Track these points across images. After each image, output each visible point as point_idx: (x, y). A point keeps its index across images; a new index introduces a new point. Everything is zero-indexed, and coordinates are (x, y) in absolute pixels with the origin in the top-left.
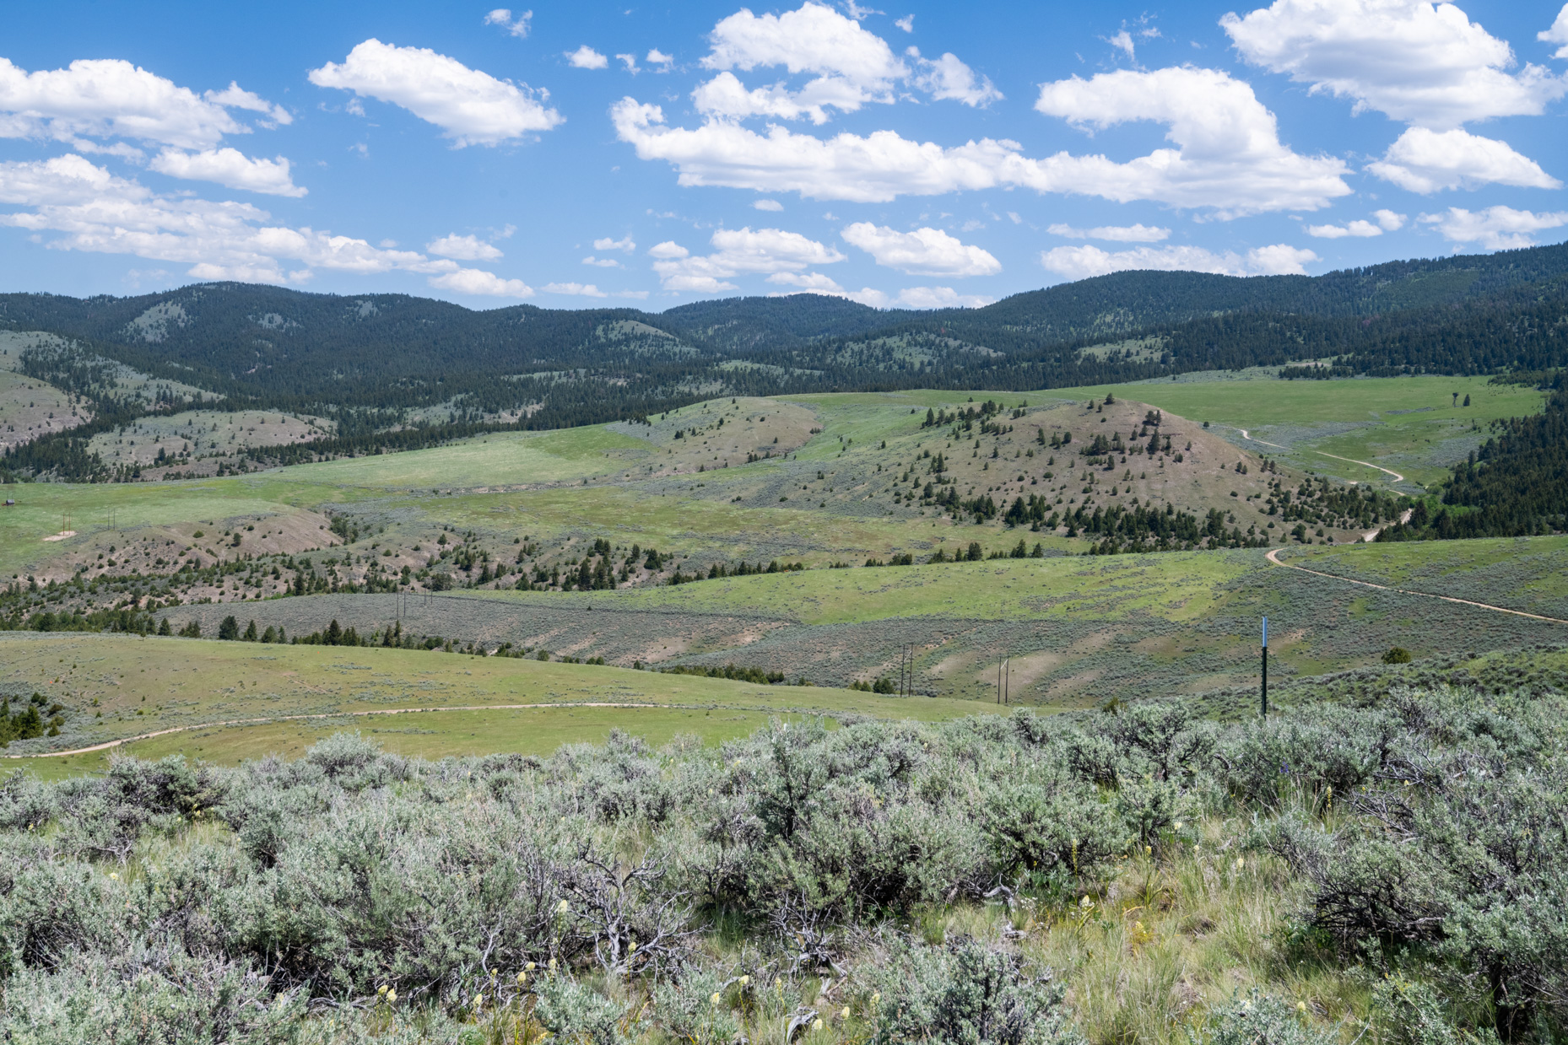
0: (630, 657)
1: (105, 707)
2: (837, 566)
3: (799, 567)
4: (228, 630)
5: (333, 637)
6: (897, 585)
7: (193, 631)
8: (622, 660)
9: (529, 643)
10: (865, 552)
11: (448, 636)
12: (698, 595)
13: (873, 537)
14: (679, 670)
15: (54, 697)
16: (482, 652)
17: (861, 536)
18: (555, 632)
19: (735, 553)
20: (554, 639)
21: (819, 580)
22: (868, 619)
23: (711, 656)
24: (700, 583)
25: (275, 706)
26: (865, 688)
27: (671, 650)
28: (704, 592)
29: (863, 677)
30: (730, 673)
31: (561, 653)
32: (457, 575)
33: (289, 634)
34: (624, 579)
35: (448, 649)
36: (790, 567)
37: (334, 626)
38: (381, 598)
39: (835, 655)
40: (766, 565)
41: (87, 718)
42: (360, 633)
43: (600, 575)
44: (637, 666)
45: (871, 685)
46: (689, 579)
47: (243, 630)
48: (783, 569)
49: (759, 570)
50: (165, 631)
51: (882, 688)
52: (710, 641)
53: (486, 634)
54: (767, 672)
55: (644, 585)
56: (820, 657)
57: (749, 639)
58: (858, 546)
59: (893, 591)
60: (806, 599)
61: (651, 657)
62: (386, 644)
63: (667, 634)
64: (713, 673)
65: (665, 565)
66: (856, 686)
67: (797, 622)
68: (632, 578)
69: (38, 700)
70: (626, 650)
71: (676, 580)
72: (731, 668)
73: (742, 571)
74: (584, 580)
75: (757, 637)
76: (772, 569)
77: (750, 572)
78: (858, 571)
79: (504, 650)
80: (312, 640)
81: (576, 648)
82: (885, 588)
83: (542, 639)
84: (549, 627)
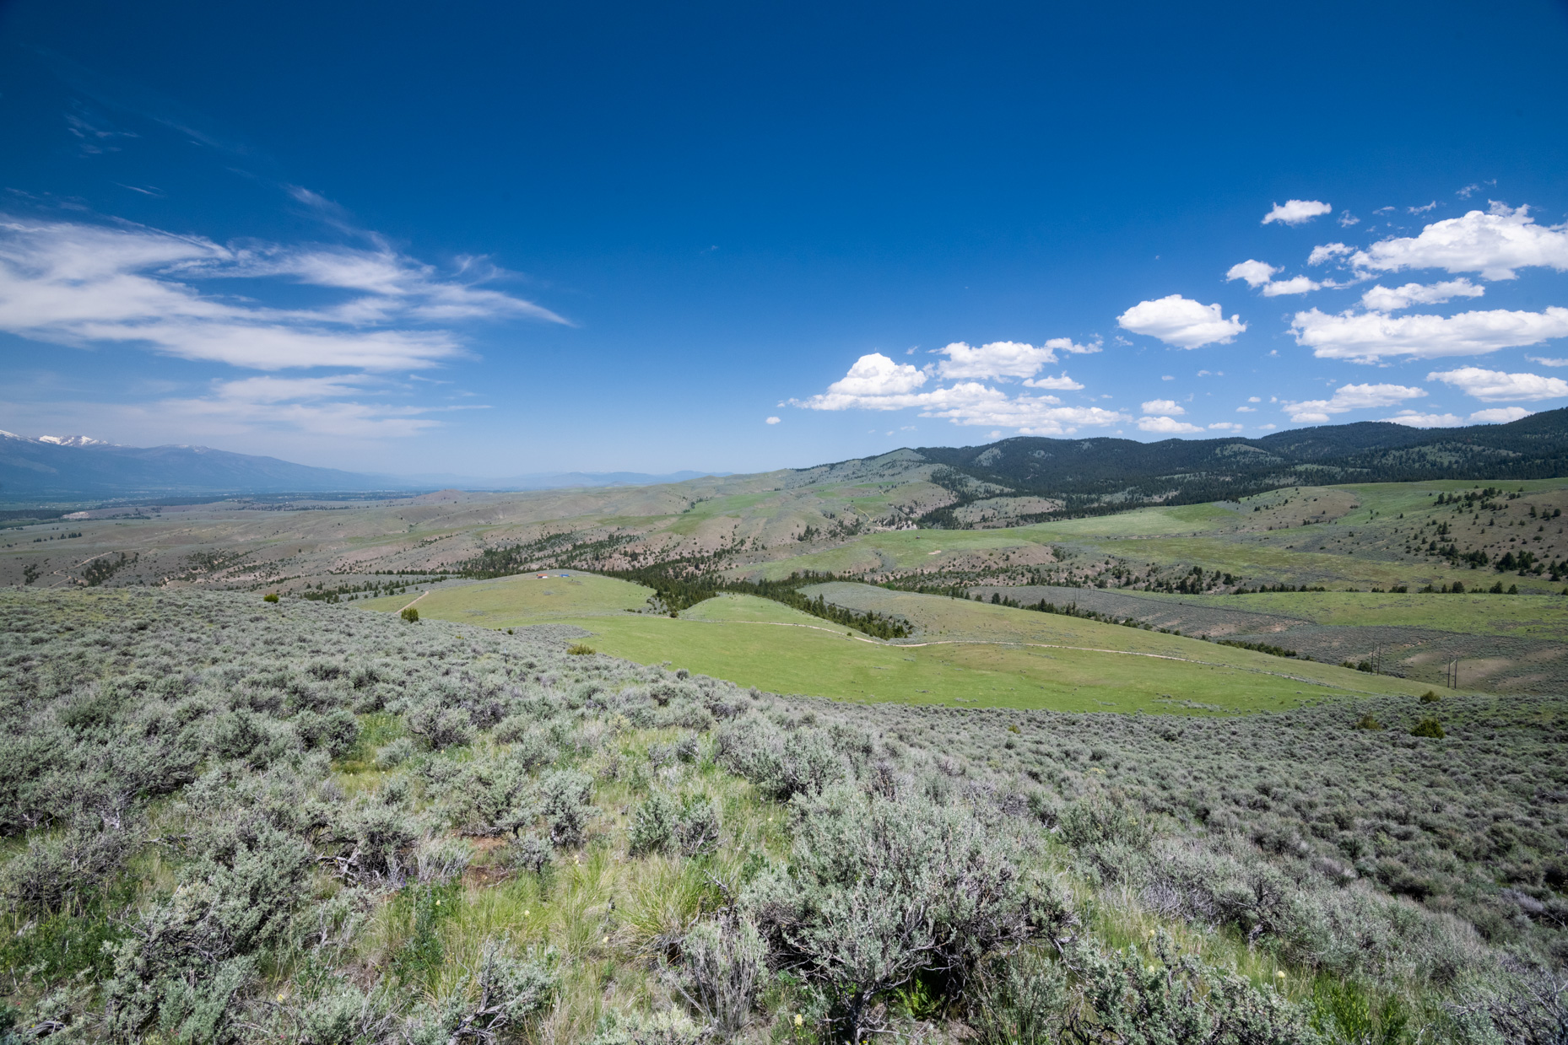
0: (1200, 633)
1: (930, 629)
2: (1351, 590)
3: (1322, 589)
4: (996, 599)
5: (1043, 607)
6: (1391, 605)
7: (979, 599)
8: (1195, 634)
9: (1143, 619)
10: (1372, 582)
11: (1100, 611)
12: (1249, 601)
13: (1386, 574)
14: (1228, 643)
15: (912, 622)
16: (1116, 622)
17: (1376, 572)
18: (1158, 615)
19: (1283, 579)
20: (1157, 618)
21: (1335, 599)
22: (1365, 624)
23: (1251, 637)
24: (1252, 595)
25: (993, 637)
26: (1350, 666)
27: (1227, 631)
28: (1254, 600)
29: (1351, 660)
30: (1261, 648)
31: (1160, 626)
32: (1111, 581)
33: (1020, 605)
34: (1209, 589)
35: (1097, 620)
36: (1315, 589)
37: (1043, 601)
38: (1071, 590)
39: (1335, 644)
40: (1299, 585)
41: (921, 633)
42: (1055, 606)
43: (1193, 585)
44: (1204, 638)
45: (1357, 665)
46: (1247, 592)
47: (1002, 600)
48: (1311, 590)
49: (1293, 589)
50: (967, 597)
51: (1363, 667)
52: (1252, 628)
53: (1120, 612)
54: (1285, 649)
55: (1221, 593)
56: (1324, 645)
57: (1278, 629)
58: (1374, 579)
59: (1387, 608)
60: (1322, 609)
61: (1213, 634)
62: (1068, 613)
63: (1225, 621)
64: (1248, 647)
65: (1236, 583)
66: (1345, 664)
67: (1313, 623)
68: (1214, 589)
69: (906, 622)
70: (1199, 628)
71: (1239, 592)
72: (1262, 645)
73: (1282, 589)
74: (1182, 588)
75: (1284, 629)
76: (1303, 589)
77: (1287, 590)
78: (1369, 595)
79: (1129, 623)
80: (1032, 608)
81: (1169, 624)
82: (1381, 606)
83: (1150, 618)
84: (1156, 611)
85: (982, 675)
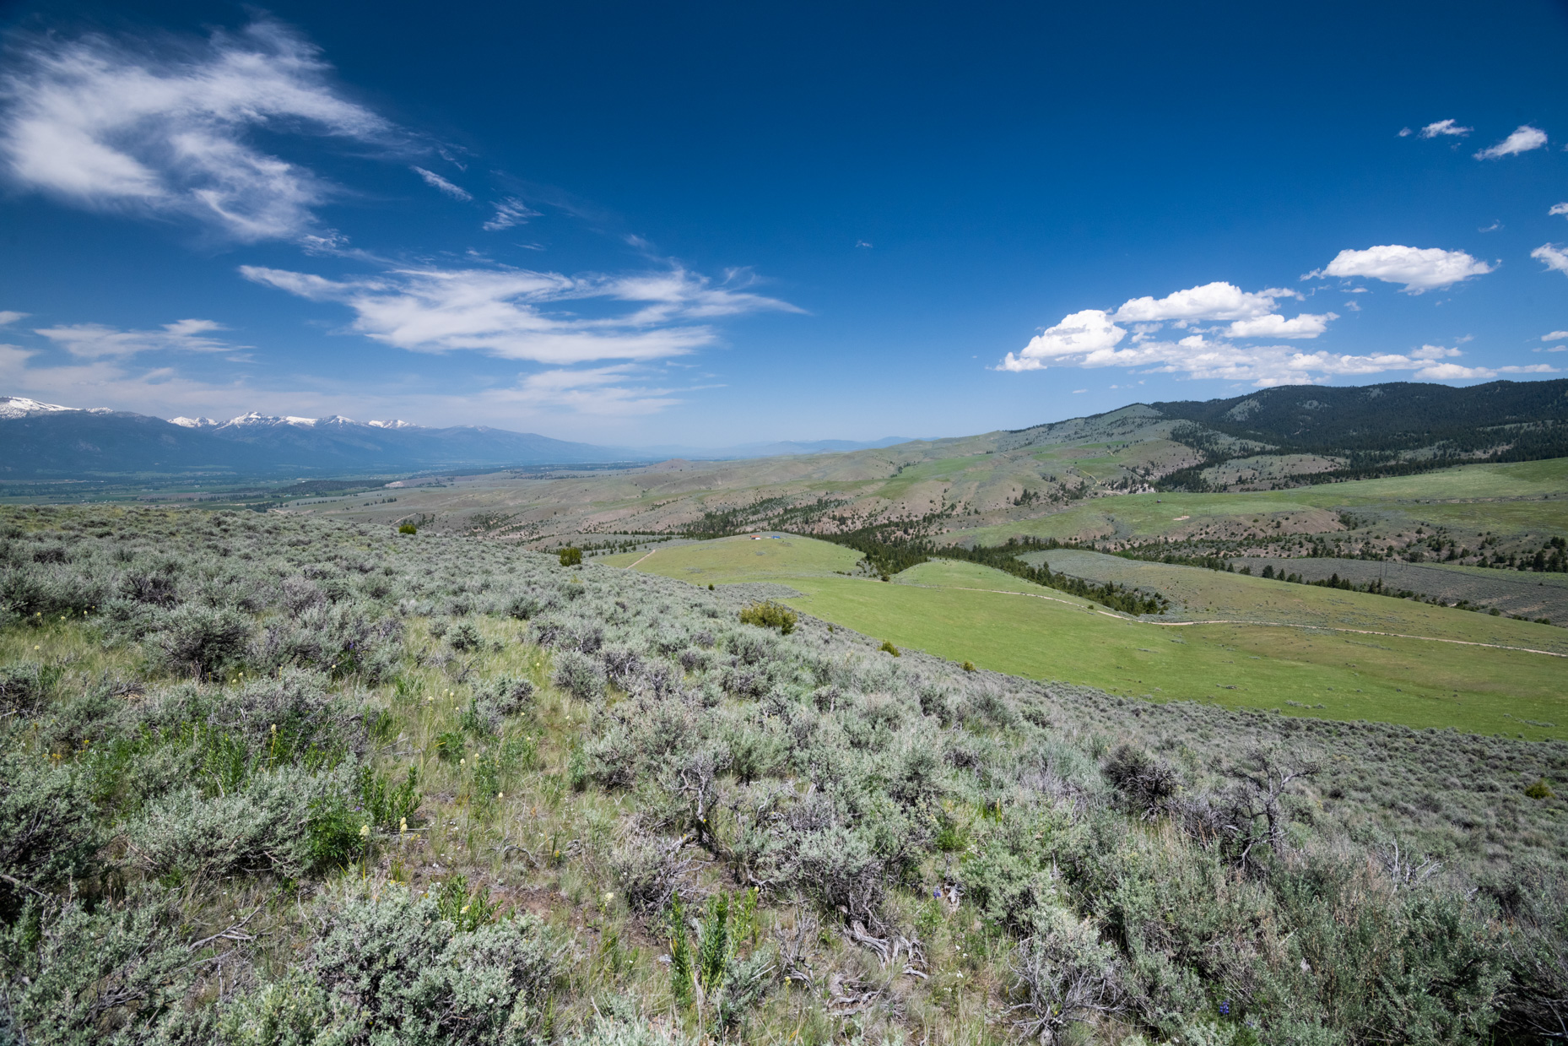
1: (1190, 605)
4: (1268, 573)
5: (1334, 583)
7: (1246, 571)
9: (1484, 602)
11: (1417, 591)
15: (1165, 595)
16: (1443, 604)
18: (1507, 597)
20: (1506, 602)
25: (1284, 618)
31: (1512, 612)
32: (1427, 554)
33: (1304, 579)
35: (1416, 599)
37: (1335, 577)
38: (1370, 564)
41: (1180, 608)
42: (1352, 582)
43: (1554, 562)
47: (1276, 574)
50: (1230, 569)
53: (1448, 593)
62: (1371, 591)
69: (1158, 596)
74: (1538, 564)
79: (1462, 605)
80: (1320, 584)
81: (1526, 610)
83: (1495, 601)
84: (1502, 593)
85: (1293, 667)
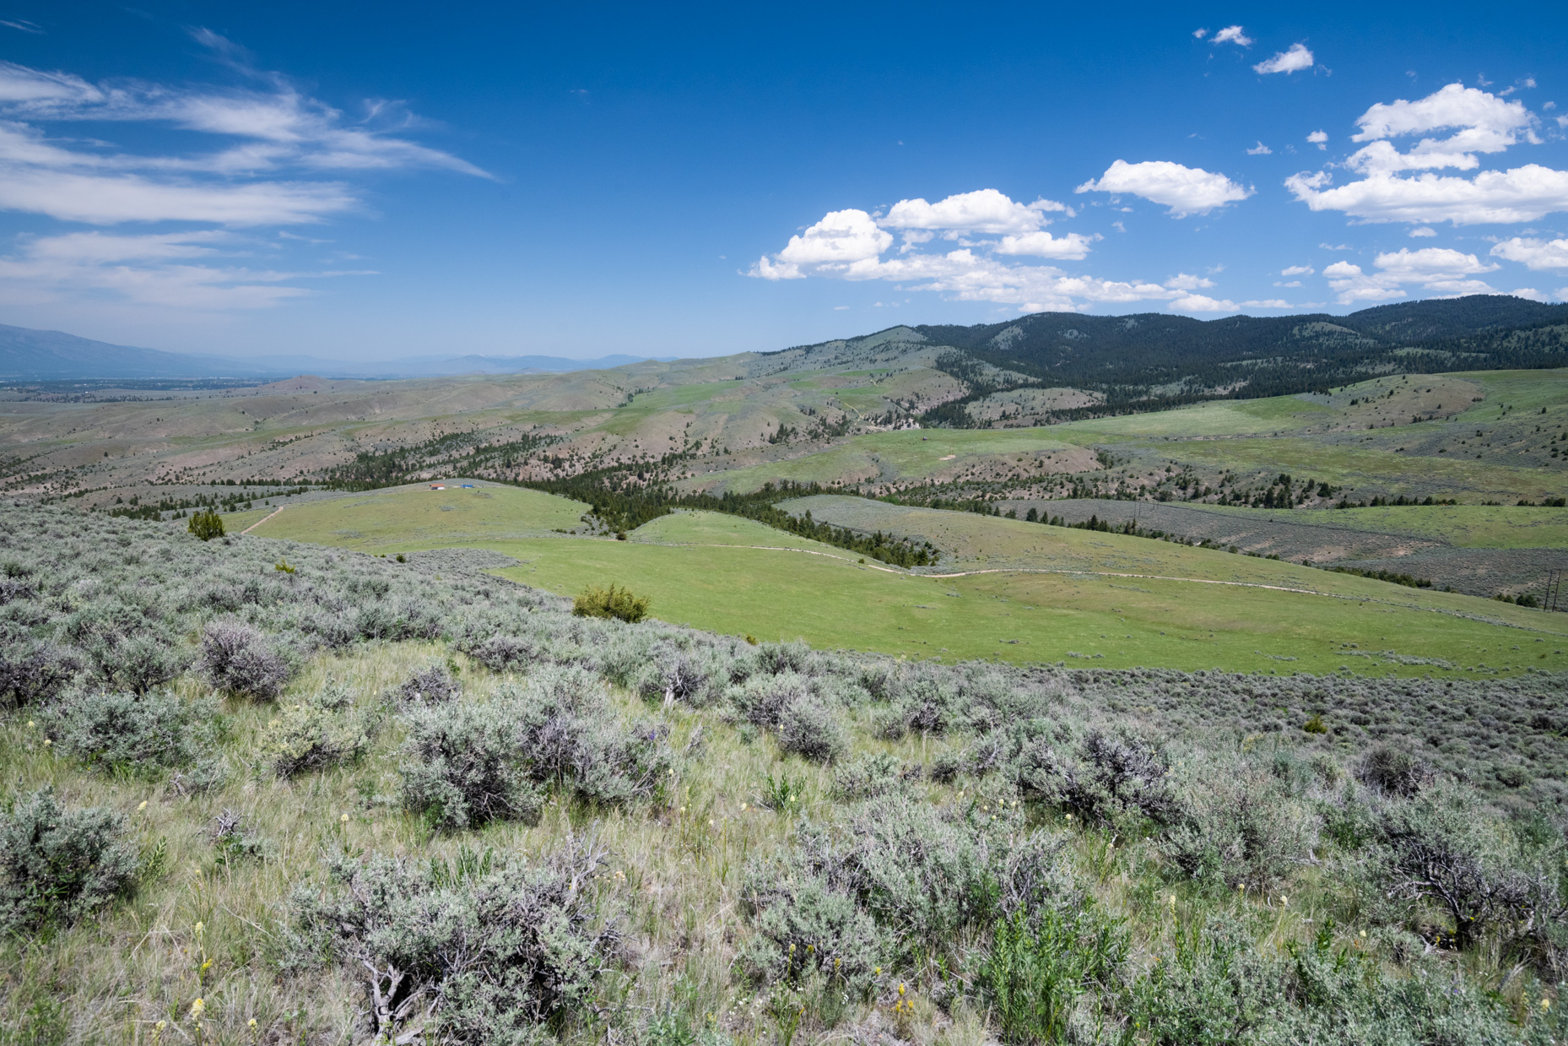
0: (1301, 557)
1: (961, 553)
2: (1489, 504)
3: (1453, 502)
4: (1032, 516)
5: (1093, 525)
6: (1548, 523)
7: (1012, 515)
8: (1293, 558)
9: (1224, 540)
10: (1517, 494)
11: (1167, 531)
12: (1360, 517)
13: (1526, 483)
14: (1340, 570)
15: (936, 545)
16: (1190, 543)
17: (1514, 481)
18: (1243, 535)
19: (1395, 489)
20: (1243, 540)
21: (1471, 514)
22: (1515, 547)
23: (1367, 562)
24: (1362, 509)
25: (1052, 564)
26: (1508, 600)
27: (1334, 555)
28: (1368, 515)
29: (1505, 592)
30: (1382, 576)
31: (1247, 549)
32: (1175, 493)
33: (1067, 521)
34: (1300, 502)
35: (1166, 539)
36: (1444, 502)
37: (1094, 518)
38: (1125, 504)
39: (1481, 571)
40: (1422, 499)
41: (951, 558)
42: (1110, 524)
43: (1281, 498)
44: (1305, 563)
45: (1515, 599)
46: (1354, 506)
47: (1040, 517)
48: (1438, 503)
49: (1415, 502)
50: (997, 514)
51: (1525, 601)
52: (1368, 551)
53: (1193, 532)
54: (1416, 578)
55: (1316, 507)
56: (1466, 572)
57: (1402, 553)
58: (1511, 489)
59: (1544, 527)
60: (1458, 527)
61: (1316, 559)
62: (1126, 532)
63: (1331, 543)
64: (1368, 575)
65: (1334, 495)
66: (1500, 597)
67: (1447, 544)
68: (1307, 502)
69: (928, 546)
70: (1297, 552)
71: (1342, 506)
72: (1385, 572)
73: (1400, 502)
74: (1268, 501)
75: (1409, 552)
76: (1428, 502)
77: (1407, 504)
78: (1510, 509)
79: (1205, 543)
80: (1080, 526)
81: (1258, 546)
82: (1535, 524)
83: (1233, 538)
84: (1239, 531)
85: (1066, 616)
